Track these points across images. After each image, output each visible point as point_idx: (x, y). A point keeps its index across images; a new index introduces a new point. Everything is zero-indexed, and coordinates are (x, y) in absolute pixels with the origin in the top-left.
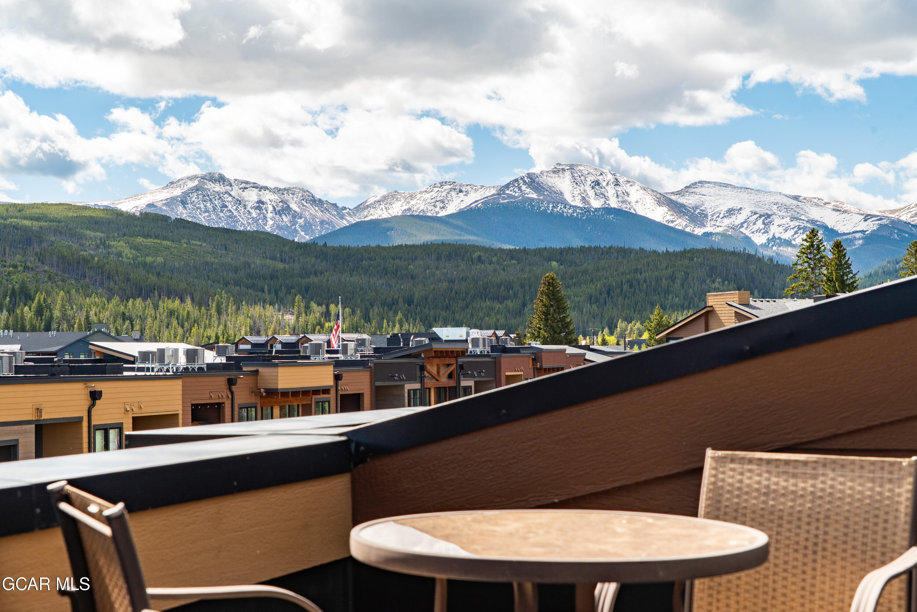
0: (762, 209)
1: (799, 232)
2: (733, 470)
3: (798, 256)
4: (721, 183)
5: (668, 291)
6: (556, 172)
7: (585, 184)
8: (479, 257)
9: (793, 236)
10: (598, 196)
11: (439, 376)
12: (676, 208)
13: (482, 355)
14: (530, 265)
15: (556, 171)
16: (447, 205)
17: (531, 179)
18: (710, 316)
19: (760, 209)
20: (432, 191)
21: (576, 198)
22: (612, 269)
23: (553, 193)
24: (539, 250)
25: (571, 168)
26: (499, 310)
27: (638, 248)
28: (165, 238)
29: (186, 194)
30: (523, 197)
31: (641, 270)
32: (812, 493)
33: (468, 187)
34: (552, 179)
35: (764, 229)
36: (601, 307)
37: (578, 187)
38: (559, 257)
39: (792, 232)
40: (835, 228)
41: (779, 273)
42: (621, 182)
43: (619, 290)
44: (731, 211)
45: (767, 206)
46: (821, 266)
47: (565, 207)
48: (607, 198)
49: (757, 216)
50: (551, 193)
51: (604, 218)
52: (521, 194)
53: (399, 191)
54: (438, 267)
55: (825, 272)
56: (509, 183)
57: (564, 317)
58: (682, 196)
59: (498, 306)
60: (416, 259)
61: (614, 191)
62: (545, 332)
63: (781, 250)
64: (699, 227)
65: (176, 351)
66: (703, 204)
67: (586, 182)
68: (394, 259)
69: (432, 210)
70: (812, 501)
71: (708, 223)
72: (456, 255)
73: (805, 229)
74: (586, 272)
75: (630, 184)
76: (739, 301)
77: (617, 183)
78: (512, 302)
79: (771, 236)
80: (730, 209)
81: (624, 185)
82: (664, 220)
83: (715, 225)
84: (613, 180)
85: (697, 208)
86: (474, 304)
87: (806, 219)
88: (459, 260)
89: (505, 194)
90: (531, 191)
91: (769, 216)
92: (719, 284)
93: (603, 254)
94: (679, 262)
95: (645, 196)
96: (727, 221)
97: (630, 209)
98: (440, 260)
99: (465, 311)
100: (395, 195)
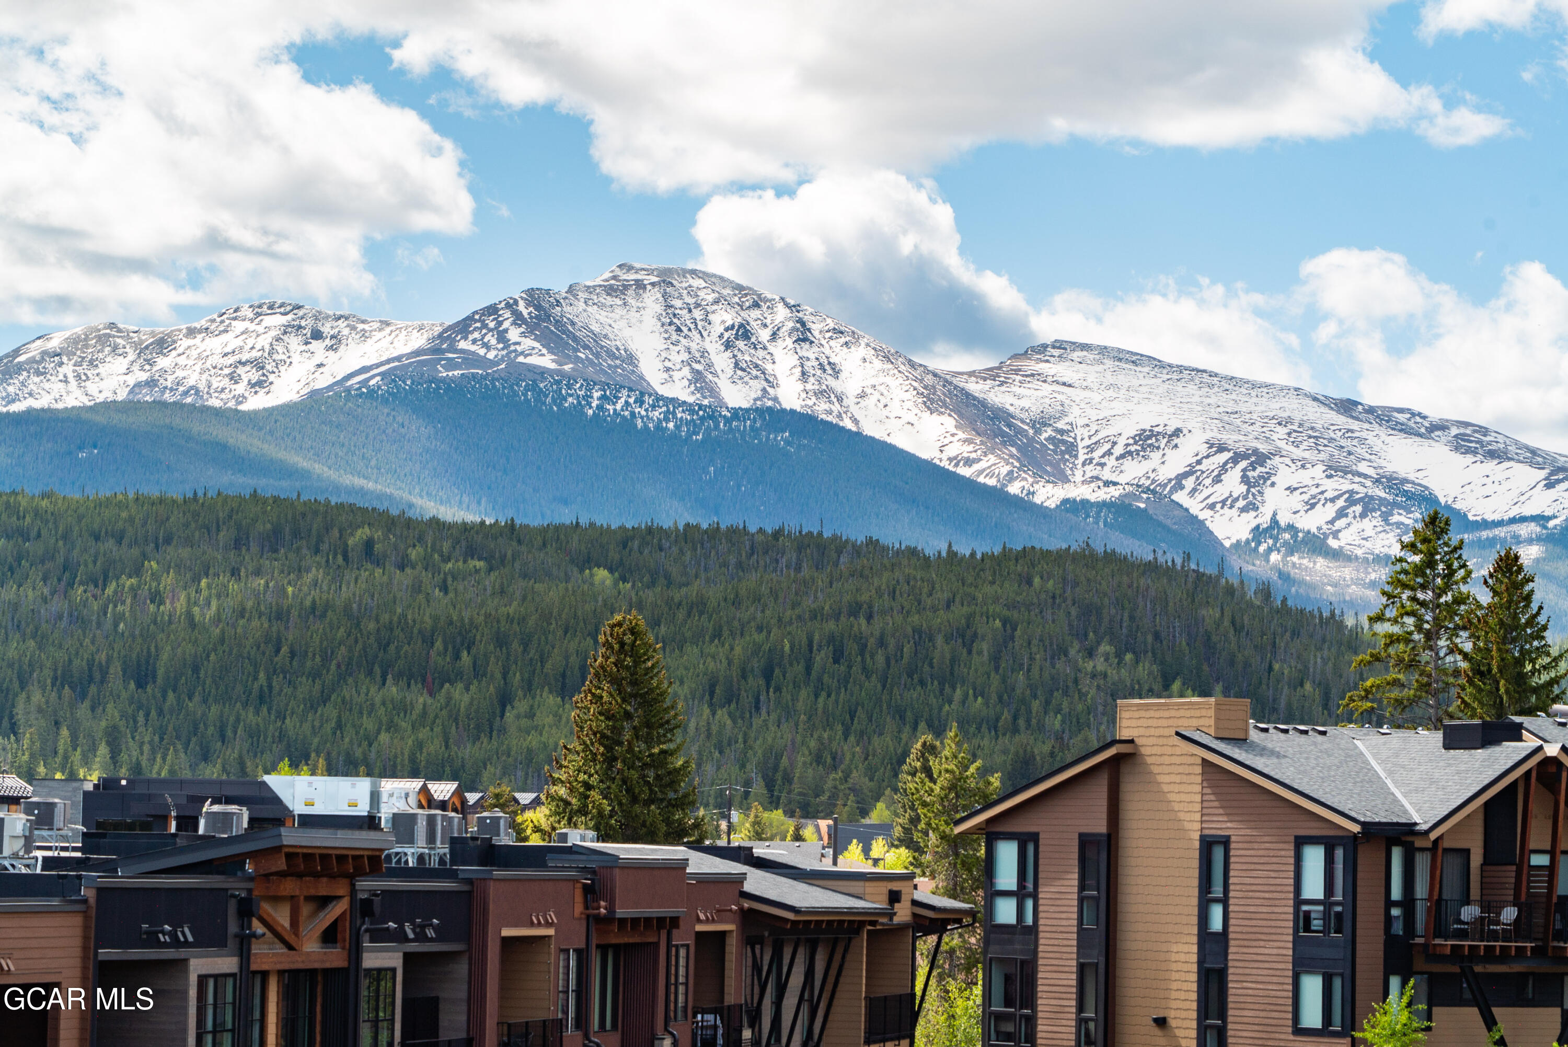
0: (1242, 438)
1: (1350, 511)
3: (1389, 596)
4: (1120, 351)
5: (952, 674)
6: (615, 291)
7: (705, 334)
8: (369, 545)
9: (1332, 522)
10: (743, 370)
11: (296, 934)
12: (983, 422)
13: (422, 870)
14: (525, 576)
15: (616, 289)
16: (272, 378)
17: (538, 307)
18: (1125, 769)
19: (1236, 437)
20: (226, 331)
21: (677, 375)
22: (781, 600)
23: (604, 355)
24: (558, 529)
25: (664, 281)
26: (424, 713)
27: (861, 539)
30: (512, 364)
31: (870, 607)
33: (341, 323)
34: (602, 313)
35: (1245, 497)
36: (743, 718)
37: (681, 339)
38: (617, 557)
39: (1330, 511)
40: (1457, 506)
41: (1288, 634)
42: (816, 333)
43: (800, 668)
44: (1149, 437)
45: (1257, 427)
46: (1455, 629)
47: (640, 402)
48: (771, 382)
49: (1226, 456)
50: (597, 355)
51: (760, 441)
52: (504, 352)
53: (121, 326)
54: (239, 570)
55: (1468, 647)
56: (470, 319)
57: (663, 752)
58: (1002, 384)
59: (421, 700)
60: (168, 541)
61: (794, 360)
62: (605, 797)
63: (1294, 564)
64: (1048, 482)
66: (1064, 414)
67: (708, 327)
68: (97, 538)
69: (223, 390)
71: (1076, 472)
72: (296, 534)
73: (1369, 503)
74: (699, 606)
75: (843, 340)
76: (1217, 728)
77: (803, 335)
78: (467, 689)
79: (1264, 520)
80: (1144, 431)
81: (824, 342)
82: (944, 456)
83: (1098, 478)
84: (790, 324)
85: (1045, 425)
86: (347, 692)
87: (1371, 472)
88: (305, 551)
89: (456, 351)
90: (537, 345)
91: (1260, 458)
92: (1106, 660)
93: (752, 554)
94: (989, 589)
95: (888, 380)
96: (1133, 471)
97: (839, 416)
98: (244, 549)
99: (319, 712)
100: (109, 336)
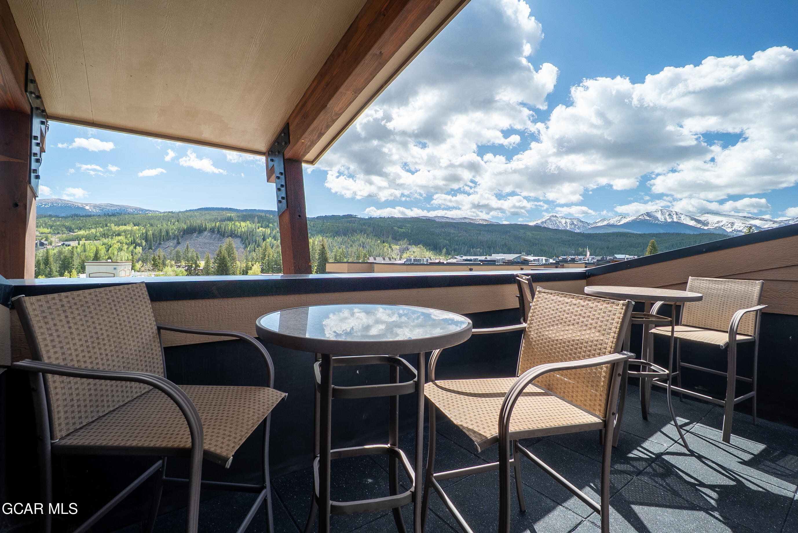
2: (698, 282)
6: (656, 212)
7: (666, 215)
8: (630, 236)
10: (670, 218)
12: (698, 221)
16: (620, 222)
17: (648, 214)
19: (730, 221)
20: (616, 218)
21: (663, 219)
22: (674, 239)
24: (650, 234)
25: (661, 211)
27: (683, 233)
28: (540, 232)
29: (546, 221)
30: (645, 219)
31: (684, 239)
32: (723, 289)
33: (628, 217)
34: (655, 214)
35: (731, 227)
37: (663, 216)
38: (656, 236)
40: (760, 227)
43: (676, 245)
44: (719, 222)
47: (659, 222)
48: (673, 219)
49: (729, 223)
50: (654, 218)
51: (672, 225)
56: (640, 215)
58: (700, 217)
59: (635, 249)
60: (610, 236)
61: (676, 217)
63: (738, 233)
64: (706, 227)
65: (542, 259)
66: (708, 220)
68: (603, 236)
69: (616, 223)
70: (723, 291)
71: (709, 226)
72: (623, 235)
73: (747, 227)
74: (665, 240)
75: (682, 215)
77: (677, 215)
78: (640, 248)
79: (734, 229)
81: (679, 215)
82: (693, 225)
83: (712, 226)
84: (675, 213)
85: (705, 221)
87: (748, 223)
89: (639, 218)
90: (647, 217)
91: (733, 223)
93: (671, 235)
95: (687, 218)
96: (717, 225)
97: (681, 222)
98: (617, 237)
99: (625, 251)
100: (603, 220)
